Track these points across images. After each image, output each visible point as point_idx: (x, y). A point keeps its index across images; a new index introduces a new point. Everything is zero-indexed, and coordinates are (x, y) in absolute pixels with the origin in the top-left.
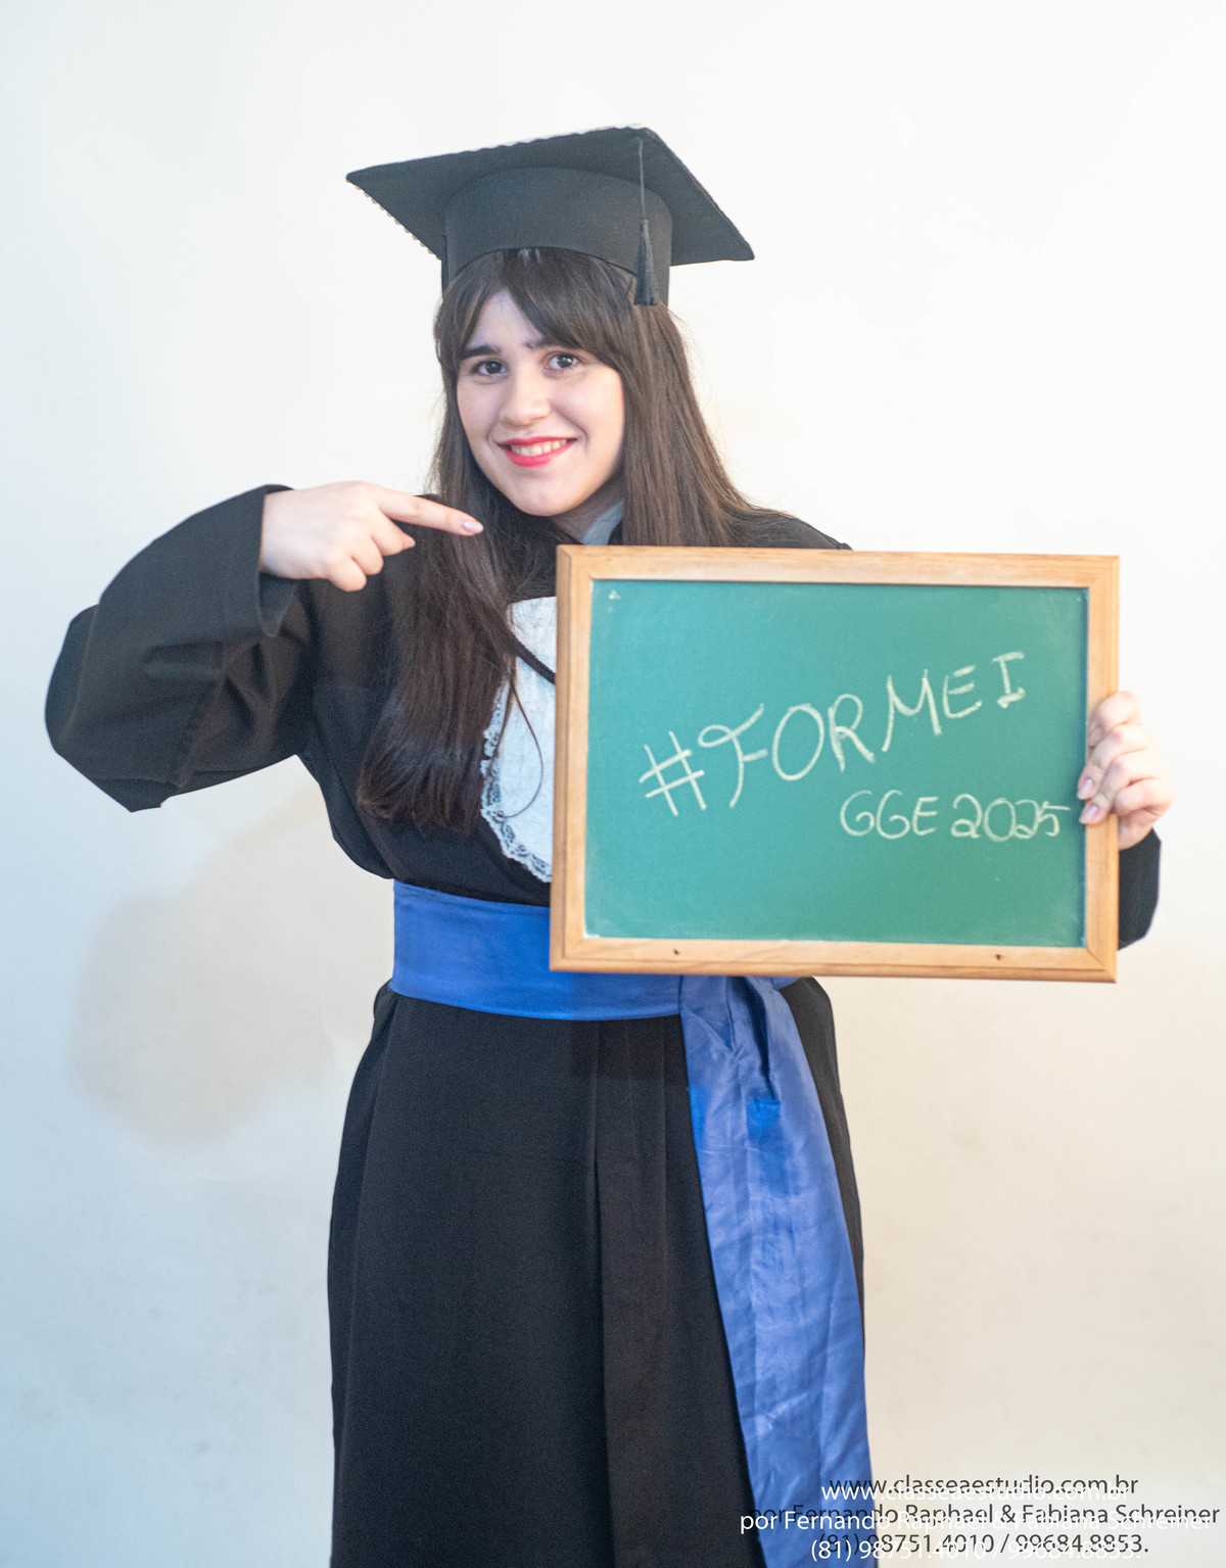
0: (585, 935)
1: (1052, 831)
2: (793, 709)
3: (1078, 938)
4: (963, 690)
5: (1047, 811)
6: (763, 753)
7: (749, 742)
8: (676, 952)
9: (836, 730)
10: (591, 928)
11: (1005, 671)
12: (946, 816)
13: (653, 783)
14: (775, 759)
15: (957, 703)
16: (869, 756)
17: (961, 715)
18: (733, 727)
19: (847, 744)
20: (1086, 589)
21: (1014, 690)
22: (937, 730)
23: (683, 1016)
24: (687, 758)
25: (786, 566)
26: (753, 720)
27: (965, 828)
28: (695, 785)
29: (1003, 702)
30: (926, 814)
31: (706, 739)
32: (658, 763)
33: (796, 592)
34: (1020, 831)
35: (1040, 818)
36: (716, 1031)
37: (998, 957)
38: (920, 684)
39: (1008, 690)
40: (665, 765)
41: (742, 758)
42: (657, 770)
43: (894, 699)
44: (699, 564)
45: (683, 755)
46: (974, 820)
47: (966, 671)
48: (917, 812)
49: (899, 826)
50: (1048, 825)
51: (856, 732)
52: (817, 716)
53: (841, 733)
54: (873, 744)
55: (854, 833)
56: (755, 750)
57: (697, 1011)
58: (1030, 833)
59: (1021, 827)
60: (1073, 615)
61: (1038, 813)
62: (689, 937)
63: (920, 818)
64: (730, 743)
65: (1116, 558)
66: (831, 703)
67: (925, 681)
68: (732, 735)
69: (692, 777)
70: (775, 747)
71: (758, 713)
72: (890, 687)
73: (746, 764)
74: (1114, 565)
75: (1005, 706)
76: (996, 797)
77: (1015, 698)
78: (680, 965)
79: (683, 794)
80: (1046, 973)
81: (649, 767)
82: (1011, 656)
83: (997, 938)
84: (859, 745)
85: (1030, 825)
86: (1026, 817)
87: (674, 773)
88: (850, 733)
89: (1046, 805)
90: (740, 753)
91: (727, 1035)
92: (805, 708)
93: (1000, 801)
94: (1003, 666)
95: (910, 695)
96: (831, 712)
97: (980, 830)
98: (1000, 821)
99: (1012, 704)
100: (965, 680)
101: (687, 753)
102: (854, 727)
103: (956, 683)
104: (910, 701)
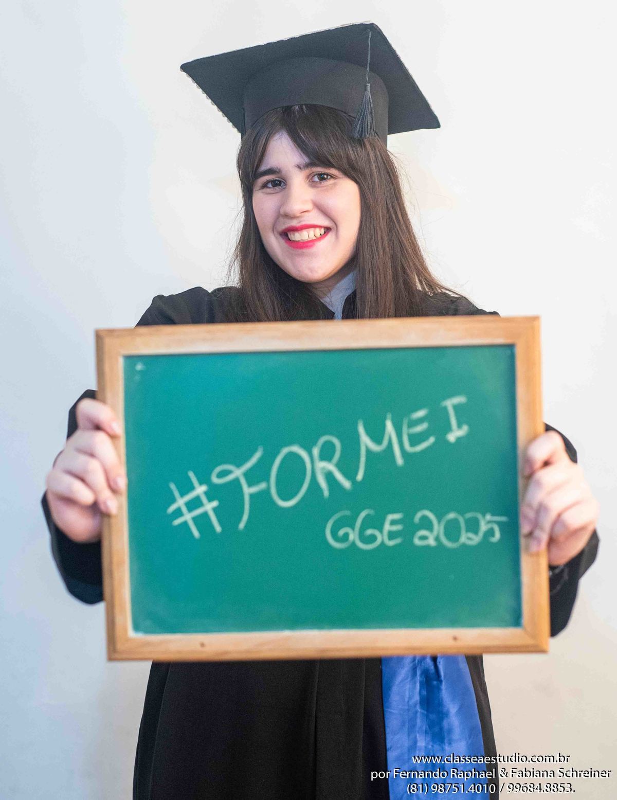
0: (132, 633)
1: (493, 537)
2: (285, 451)
3: (516, 620)
4: (419, 429)
5: (489, 522)
6: (263, 486)
7: (253, 477)
8: (202, 644)
9: (321, 465)
10: (136, 628)
11: (451, 413)
12: (409, 529)
13: (178, 513)
14: (273, 490)
15: (415, 439)
16: (347, 484)
17: (417, 449)
18: (239, 465)
19: (329, 476)
20: (514, 345)
21: (459, 426)
22: (400, 461)
24: (204, 492)
26: (254, 459)
27: (424, 538)
28: (211, 513)
29: (452, 437)
30: (393, 528)
31: (218, 476)
32: (181, 497)
33: (284, 358)
34: (469, 539)
35: (484, 527)
37: (455, 639)
38: (384, 426)
39: (454, 428)
40: (187, 498)
41: (248, 491)
42: (180, 502)
45: (200, 490)
46: (431, 531)
48: (387, 527)
49: (373, 538)
50: (491, 532)
51: (336, 465)
52: (304, 454)
53: (323, 467)
54: (350, 475)
55: (337, 546)
56: (258, 484)
58: (475, 540)
59: (469, 535)
60: (502, 365)
61: (482, 523)
62: (211, 633)
63: (389, 531)
64: (237, 480)
65: (535, 319)
66: (315, 443)
67: (388, 422)
68: (238, 473)
69: (209, 507)
70: (272, 480)
71: (258, 454)
72: (360, 428)
73: (250, 495)
74: (535, 324)
75: (452, 440)
76: (447, 512)
77: (460, 433)
78: (205, 655)
79: (202, 521)
81: (174, 500)
82: (455, 400)
83: (454, 622)
84: (338, 476)
85: (476, 532)
86: (473, 526)
87: (194, 504)
88: (331, 467)
89: (488, 517)
90: (245, 487)
92: (294, 449)
93: (452, 516)
94: (449, 408)
95: (377, 435)
96: (316, 451)
97: (437, 539)
98: (452, 531)
99: (459, 439)
100: (420, 421)
101: (204, 488)
102: (334, 461)
103: (413, 424)
104: (378, 439)
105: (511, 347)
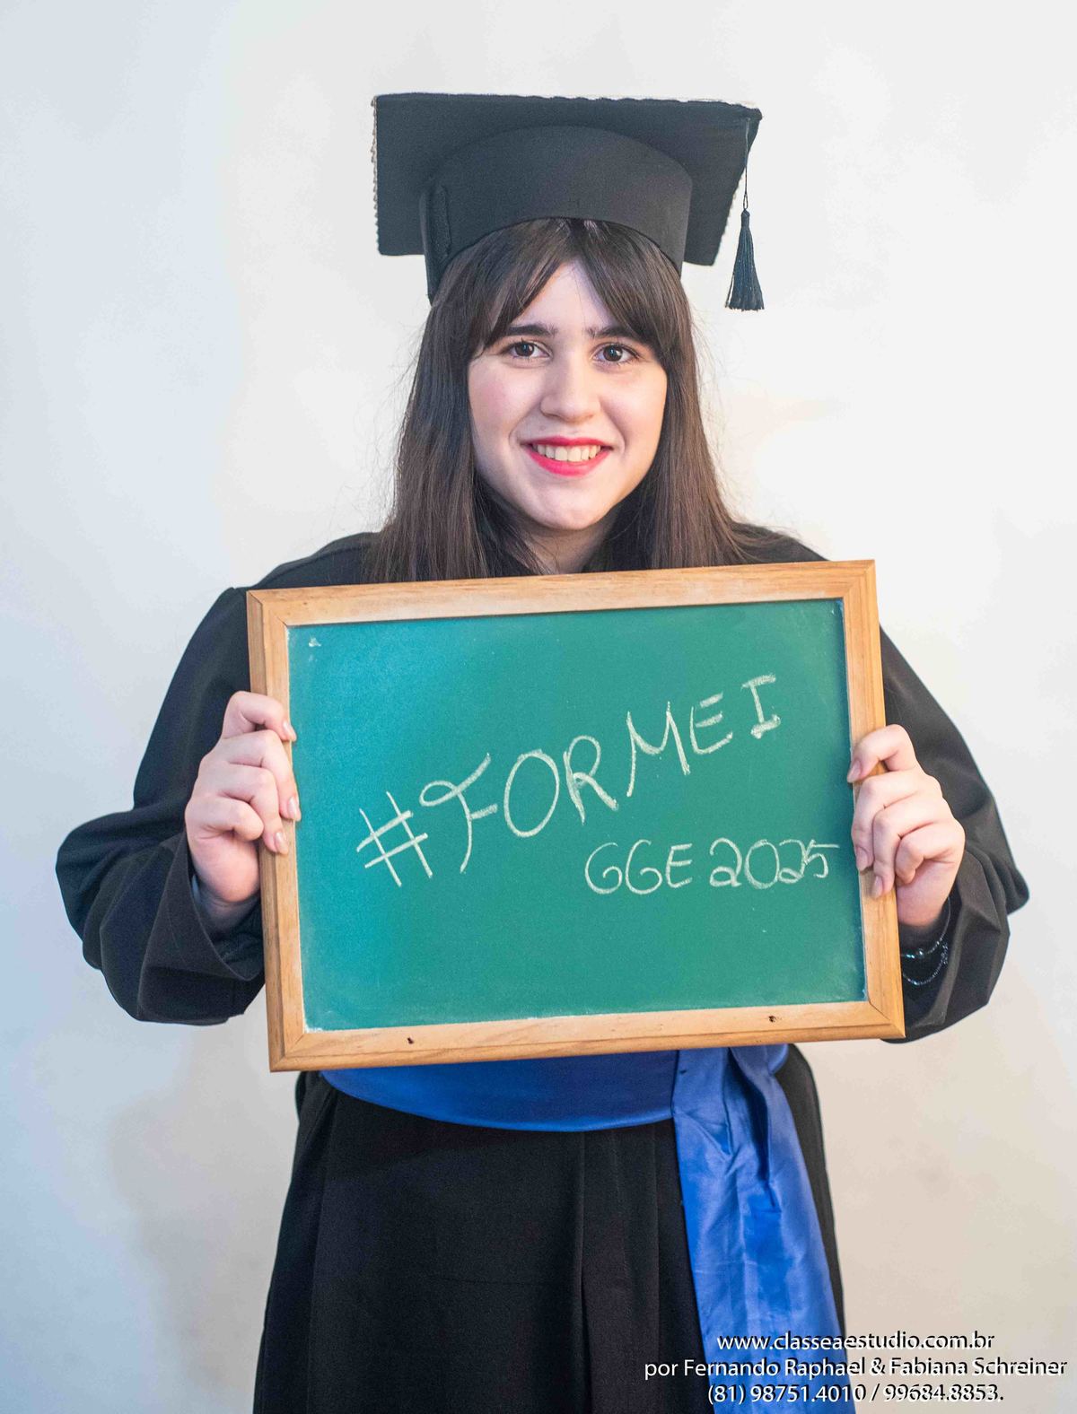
0: (306, 1029)
1: (822, 873)
2: (523, 757)
3: (858, 990)
4: (712, 721)
5: (813, 851)
6: (493, 808)
7: (476, 797)
8: (410, 1041)
9: (572, 776)
10: (312, 1021)
11: (756, 697)
12: (702, 863)
13: (372, 851)
14: (507, 814)
15: (706, 737)
16: (612, 803)
17: (711, 750)
18: (456, 784)
19: (586, 792)
20: (841, 599)
21: (768, 718)
22: (686, 769)
23: (676, 1120)
24: (408, 821)
25: (504, 597)
26: (479, 772)
27: (726, 876)
28: (418, 849)
29: (757, 732)
30: (680, 864)
31: (429, 797)
32: (375, 829)
33: (518, 626)
34: (785, 875)
35: (806, 859)
36: (713, 1135)
37: (771, 1018)
38: (663, 719)
39: (761, 719)
40: (383, 830)
41: (470, 816)
42: (375, 836)
43: (635, 736)
44: (406, 602)
45: (403, 817)
46: (734, 867)
47: (714, 700)
48: (670, 862)
50: (816, 865)
51: (595, 777)
52: (550, 762)
53: (578, 780)
54: (616, 790)
55: (602, 891)
56: (484, 806)
57: (690, 1114)
58: (798, 876)
59: (786, 870)
60: (827, 629)
61: (805, 853)
62: (423, 1023)
63: (673, 868)
64: (455, 800)
65: (871, 562)
66: (565, 747)
67: (668, 714)
68: (457, 791)
69: (415, 841)
70: (506, 801)
71: (485, 764)
72: (630, 724)
73: (474, 822)
74: (870, 569)
75: (759, 736)
76: (757, 839)
77: (769, 726)
78: (412, 1056)
79: (406, 862)
80: (825, 1033)
81: (367, 834)
82: (761, 680)
83: (769, 998)
84: (600, 792)
85: (796, 868)
86: (792, 859)
87: (397, 836)
88: (589, 779)
89: (812, 844)
90: (467, 811)
91: (723, 1137)
92: (537, 754)
93: (761, 843)
94: (754, 691)
95: (652, 732)
96: (567, 758)
97: (741, 877)
98: (762, 866)
99: (766, 734)
100: (713, 710)
101: (408, 814)
102: (593, 772)
103: (703, 714)
104: (653, 738)
105: (836, 602)
